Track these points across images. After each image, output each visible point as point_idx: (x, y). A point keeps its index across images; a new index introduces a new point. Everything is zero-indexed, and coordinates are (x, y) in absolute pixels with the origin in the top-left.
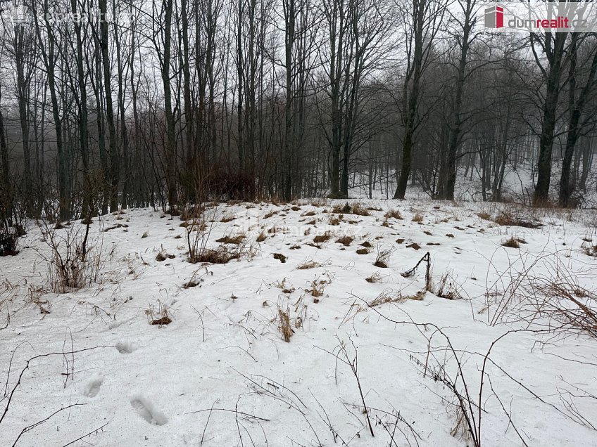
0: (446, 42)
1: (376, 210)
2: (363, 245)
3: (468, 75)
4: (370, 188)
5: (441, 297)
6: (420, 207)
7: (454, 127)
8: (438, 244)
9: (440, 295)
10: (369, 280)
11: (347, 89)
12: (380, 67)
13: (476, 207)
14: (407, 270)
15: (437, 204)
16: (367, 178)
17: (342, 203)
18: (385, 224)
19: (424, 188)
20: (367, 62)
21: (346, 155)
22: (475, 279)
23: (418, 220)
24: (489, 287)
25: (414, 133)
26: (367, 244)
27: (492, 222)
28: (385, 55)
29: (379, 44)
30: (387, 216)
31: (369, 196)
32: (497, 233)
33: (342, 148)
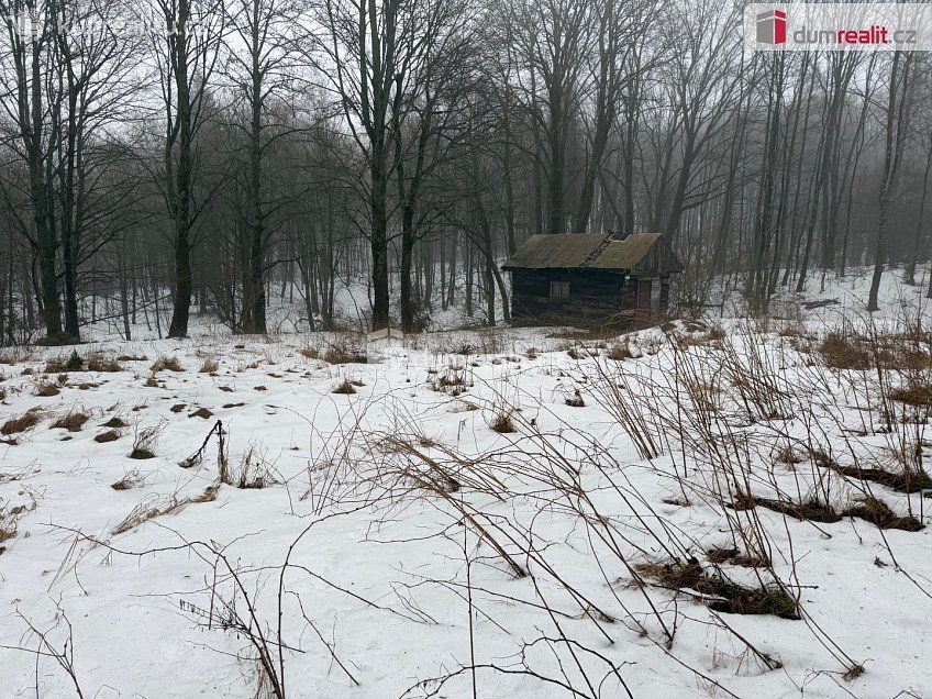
0: (229, 92)
1: (135, 359)
2: (108, 425)
3: (267, 145)
4: (126, 323)
5: (244, 487)
6: (212, 348)
7: (256, 223)
8: (241, 405)
9: (242, 486)
10: (119, 486)
11: (59, 146)
12: (119, 117)
13: (298, 342)
14: (189, 454)
15: (239, 342)
16: (118, 305)
17: (64, 352)
18: (151, 383)
19: (221, 317)
20: (93, 106)
21: (68, 266)
22: (296, 449)
23: (210, 370)
24: (315, 457)
25: (192, 228)
26: (116, 423)
27: (320, 361)
28: (127, 98)
29: (114, 79)
30: (155, 368)
31: (124, 335)
32: (326, 375)
33: (60, 253)
